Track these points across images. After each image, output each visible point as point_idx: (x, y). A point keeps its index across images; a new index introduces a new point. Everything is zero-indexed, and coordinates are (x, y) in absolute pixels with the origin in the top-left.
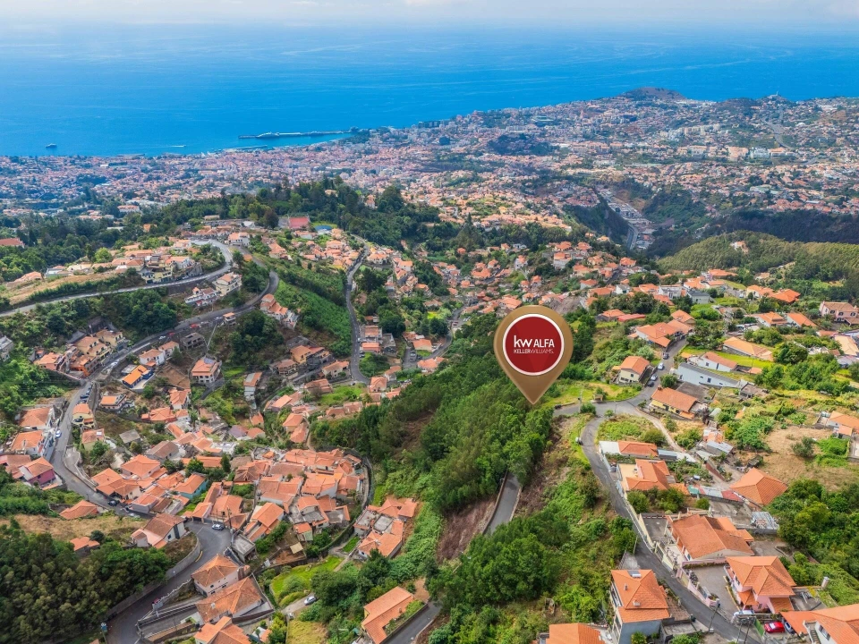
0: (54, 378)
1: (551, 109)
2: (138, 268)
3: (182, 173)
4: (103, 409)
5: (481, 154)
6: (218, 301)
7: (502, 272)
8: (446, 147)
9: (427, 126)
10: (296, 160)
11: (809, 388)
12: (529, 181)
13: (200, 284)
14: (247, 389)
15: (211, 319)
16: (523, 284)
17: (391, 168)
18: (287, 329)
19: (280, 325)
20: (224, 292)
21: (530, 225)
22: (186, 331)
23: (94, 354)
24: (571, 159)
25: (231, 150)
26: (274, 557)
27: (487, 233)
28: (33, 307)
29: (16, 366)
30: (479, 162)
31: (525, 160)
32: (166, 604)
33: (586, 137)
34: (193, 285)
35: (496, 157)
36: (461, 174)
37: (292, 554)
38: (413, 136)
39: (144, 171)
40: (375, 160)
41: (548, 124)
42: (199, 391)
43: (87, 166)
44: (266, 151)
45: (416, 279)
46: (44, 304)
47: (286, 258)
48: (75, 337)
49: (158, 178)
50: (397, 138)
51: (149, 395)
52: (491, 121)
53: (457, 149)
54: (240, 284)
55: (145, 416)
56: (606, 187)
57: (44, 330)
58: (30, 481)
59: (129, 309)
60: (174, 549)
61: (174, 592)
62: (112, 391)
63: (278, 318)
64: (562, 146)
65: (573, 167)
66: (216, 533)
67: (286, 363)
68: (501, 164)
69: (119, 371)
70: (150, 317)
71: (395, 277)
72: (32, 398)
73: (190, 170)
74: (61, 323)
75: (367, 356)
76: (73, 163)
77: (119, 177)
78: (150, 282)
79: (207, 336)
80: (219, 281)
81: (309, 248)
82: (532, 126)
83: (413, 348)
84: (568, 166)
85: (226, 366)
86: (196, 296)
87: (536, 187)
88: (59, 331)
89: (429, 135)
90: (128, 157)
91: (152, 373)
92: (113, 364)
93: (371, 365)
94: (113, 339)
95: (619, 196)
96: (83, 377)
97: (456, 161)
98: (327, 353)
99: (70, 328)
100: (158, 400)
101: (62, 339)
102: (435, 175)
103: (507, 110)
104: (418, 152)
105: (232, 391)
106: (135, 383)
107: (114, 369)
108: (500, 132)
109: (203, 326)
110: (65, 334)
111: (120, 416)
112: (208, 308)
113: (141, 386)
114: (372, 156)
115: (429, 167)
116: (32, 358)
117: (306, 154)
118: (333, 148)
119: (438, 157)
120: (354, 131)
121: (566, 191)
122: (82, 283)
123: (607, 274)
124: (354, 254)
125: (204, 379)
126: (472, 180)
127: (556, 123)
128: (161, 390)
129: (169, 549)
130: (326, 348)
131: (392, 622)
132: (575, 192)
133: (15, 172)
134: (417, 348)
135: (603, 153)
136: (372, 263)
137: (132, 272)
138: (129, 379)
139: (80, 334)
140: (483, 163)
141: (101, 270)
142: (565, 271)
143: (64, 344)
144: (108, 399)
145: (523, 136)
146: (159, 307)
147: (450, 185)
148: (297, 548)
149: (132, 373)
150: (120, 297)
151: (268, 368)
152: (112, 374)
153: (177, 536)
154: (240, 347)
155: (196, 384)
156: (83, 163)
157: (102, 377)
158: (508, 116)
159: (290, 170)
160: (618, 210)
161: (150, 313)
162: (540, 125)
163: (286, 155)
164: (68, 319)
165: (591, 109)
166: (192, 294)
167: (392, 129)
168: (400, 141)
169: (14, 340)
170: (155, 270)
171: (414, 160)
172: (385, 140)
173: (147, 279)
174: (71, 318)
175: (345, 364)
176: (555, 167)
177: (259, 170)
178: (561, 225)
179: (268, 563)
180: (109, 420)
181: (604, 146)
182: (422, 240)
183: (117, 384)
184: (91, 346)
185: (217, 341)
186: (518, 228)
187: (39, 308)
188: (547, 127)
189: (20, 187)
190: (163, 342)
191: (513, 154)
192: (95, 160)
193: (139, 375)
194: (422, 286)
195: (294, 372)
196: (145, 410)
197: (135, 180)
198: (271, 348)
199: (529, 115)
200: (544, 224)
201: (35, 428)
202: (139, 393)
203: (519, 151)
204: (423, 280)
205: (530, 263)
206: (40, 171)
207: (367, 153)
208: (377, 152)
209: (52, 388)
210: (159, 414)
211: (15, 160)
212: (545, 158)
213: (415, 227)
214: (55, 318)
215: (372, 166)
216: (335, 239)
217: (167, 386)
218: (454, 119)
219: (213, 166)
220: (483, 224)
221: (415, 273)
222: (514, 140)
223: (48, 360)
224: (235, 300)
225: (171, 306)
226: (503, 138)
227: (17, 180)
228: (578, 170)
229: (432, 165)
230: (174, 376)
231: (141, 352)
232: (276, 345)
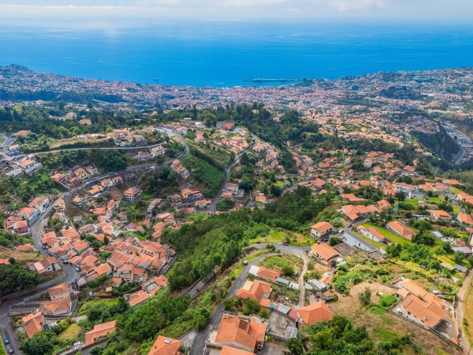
0: (57, 185)
1: (429, 72)
2: (115, 138)
3: (210, 97)
4: (73, 203)
5: (375, 97)
6: (150, 159)
7: (335, 166)
8: (354, 91)
9: (347, 79)
10: (269, 94)
11: (416, 261)
12: (397, 114)
13: (143, 150)
14: (150, 206)
15: (144, 168)
16: (343, 173)
17: (319, 101)
18: (182, 178)
19: (179, 177)
20: (154, 156)
21: (376, 140)
22: (129, 172)
23: (80, 177)
24: (433, 104)
25: (237, 87)
26: (96, 291)
27: (346, 142)
28: (59, 151)
29: (40, 177)
30: (373, 101)
31: (402, 102)
32: (30, 300)
33: (448, 91)
34: (139, 150)
35: (384, 99)
36: (358, 107)
37: (105, 292)
38: (337, 84)
39: (193, 94)
40: (311, 96)
41: (425, 81)
42: (124, 203)
43: (169, 90)
44: (255, 88)
45: (277, 163)
46: (64, 150)
47: (203, 142)
48: (74, 168)
49: (198, 98)
50: (327, 85)
51: (99, 201)
52: (387, 78)
53: (360, 93)
54: (164, 152)
55: (91, 210)
56: (452, 123)
57: (60, 162)
58: (15, 230)
59: (102, 157)
60: (47, 275)
61: (37, 295)
62: (81, 195)
63: (179, 172)
64: (430, 95)
65: (433, 109)
66: (75, 272)
67: (177, 196)
68: (386, 103)
69: (89, 187)
70: (111, 163)
71: (265, 160)
72: (43, 193)
73: (215, 96)
74: (68, 160)
75: (223, 199)
76: (163, 88)
77: (181, 97)
78: (119, 146)
79: (139, 176)
80: (153, 150)
81: (221, 139)
82: (413, 82)
83: (254, 200)
84: (430, 107)
85: (144, 193)
86: (140, 156)
87: (400, 118)
88: (67, 163)
89: (347, 84)
90: (188, 87)
91: (105, 190)
92: (87, 183)
93: (224, 205)
94: (92, 171)
95: (459, 129)
96: (71, 187)
97: (358, 100)
98: (201, 195)
99: (73, 163)
100: (103, 204)
101: (67, 167)
102: (343, 106)
103: (400, 72)
104: (336, 93)
105: (141, 205)
106: (95, 194)
107: (87, 185)
108: (391, 84)
109: (139, 171)
110: (69, 166)
111: (81, 208)
112: (144, 162)
113: (96, 196)
114: (310, 94)
115: (340, 103)
116: (50, 174)
117: (275, 91)
118: (290, 88)
119: (348, 97)
120: (305, 80)
121: (419, 122)
122: (86, 142)
123: (391, 174)
124: (246, 145)
125: (129, 197)
126: (363, 111)
127: (430, 81)
128: (106, 199)
129: (44, 274)
130: (201, 192)
131: (100, 337)
132: (425, 123)
133: (136, 91)
134: (257, 200)
135: (458, 101)
136: (254, 151)
137: (111, 140)
138: (92, 192)
139: (77, 166)
140: (375, 102)
141: (100, 137)
142: (369, 168)
143: (68, 170)
144: (77, 199)
145: (404, 88)
146: (117, 159)
147: (349, 113)
148: (109, 289)
149: (95, 188)
150: (99, 152)
151: (166, 198)
152: (85, 188)
153: (54, 269)
154: (154, 184)
155: (125, 199)
156: (167, 89)
157: (79, 188)
158: (400, 75)
159: (264, 99)
160: (456, 138)
161: (111, 161)
162: (419, 81)
163: (264, 91)
164: (72, 159)
165: (456, 74)
166: (138, 154)
167: (326, 80)
168: (328, 86)
169: (44, 165)
170: (123, 140)
171: (333, 97)
172: (320, 85)
173: (117, 144)
174: (75, 158)
175: (209, 202)
176: (421, 107)
177: (248, 98)
178: (397, 142)
179: (91, 293)
180: (73, 209)
181: (458, 97)
182: (301, 142)
183: (85, 193)
184: (80, 173)
185: (144, 179)
186: (367, 141)
187: (61, 152)
188: (423, 83)
189: (136, 98)
190: (116, 176)
191: (396, 98)
192: (173, 88)
193: (98, 190)
194: (280, 167)
195: (179, 201)
196: (93, 208)
197: (187, 99)
198: (170, 187)
199: (413, 76)
200: (385, 140)
201: (34, 207)
202: (94, 199)
203: (401, 97)
204: (282, 163)
205: (352, 162)
206: (147, 91)
207: (308, 92)
208: (314, 92)
209: (54, 190)
210: (98, 211)
211: (138, 85)
212: (415, 102)
213: (299, 134)
214: (65, 157)
215: (309, 99)
216: (240, 136)
217: (109, 197)
218: (365, 75)
219: (226, 94)
220: (345, 136)
221: (278, 159)
222: (398, 89)
223: (57, 177)
224: (159, 160)
225: (124, 159)
226: (392, 88)
227: (136, 94)
228: (435, 111)
229: (342, 101)
230: (115, 193)
231: (103, 179)
232: (173, 186)
